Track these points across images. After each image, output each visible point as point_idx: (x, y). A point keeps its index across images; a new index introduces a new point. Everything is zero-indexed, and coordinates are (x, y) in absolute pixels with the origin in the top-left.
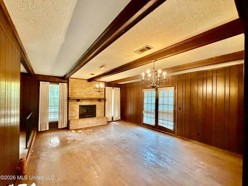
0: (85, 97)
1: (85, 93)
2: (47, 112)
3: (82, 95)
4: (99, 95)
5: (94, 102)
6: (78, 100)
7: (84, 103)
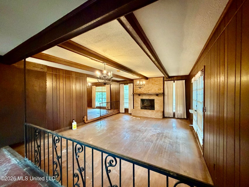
0: (144, 92)
1: (145, 89)
2: (123, 102)
3: (143, 91)
4: (157, 90)
5: (152, 97)
6: (139, 95)
7: (144, 97)
